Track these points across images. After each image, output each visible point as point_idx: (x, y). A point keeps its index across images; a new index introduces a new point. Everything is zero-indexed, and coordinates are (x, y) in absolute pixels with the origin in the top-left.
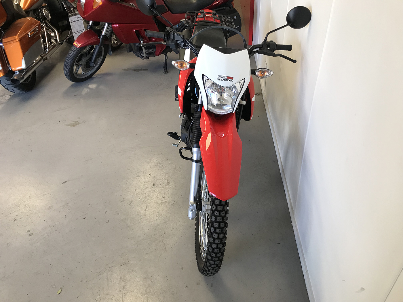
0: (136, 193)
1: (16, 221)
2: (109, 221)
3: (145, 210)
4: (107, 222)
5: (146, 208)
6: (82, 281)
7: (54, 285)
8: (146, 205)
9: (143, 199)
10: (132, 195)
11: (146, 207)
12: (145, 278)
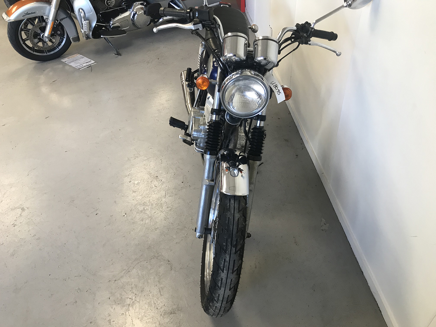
0: (150, 181)
1: (16, 227)
2: (126, 214)
3: (165, 198)
4: (124, 216)
5: (165, 196)
6: (110, 281)
7: (79, 289)
8: (164, 192)
9: (160, 187)
10: (146, 183)
11: (165, 194)
12: (181, 268)
